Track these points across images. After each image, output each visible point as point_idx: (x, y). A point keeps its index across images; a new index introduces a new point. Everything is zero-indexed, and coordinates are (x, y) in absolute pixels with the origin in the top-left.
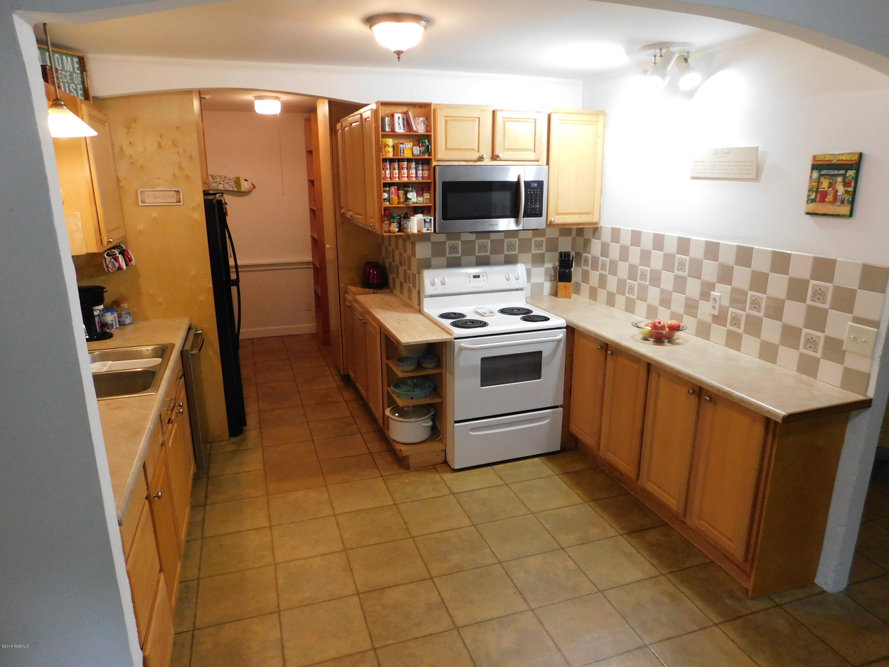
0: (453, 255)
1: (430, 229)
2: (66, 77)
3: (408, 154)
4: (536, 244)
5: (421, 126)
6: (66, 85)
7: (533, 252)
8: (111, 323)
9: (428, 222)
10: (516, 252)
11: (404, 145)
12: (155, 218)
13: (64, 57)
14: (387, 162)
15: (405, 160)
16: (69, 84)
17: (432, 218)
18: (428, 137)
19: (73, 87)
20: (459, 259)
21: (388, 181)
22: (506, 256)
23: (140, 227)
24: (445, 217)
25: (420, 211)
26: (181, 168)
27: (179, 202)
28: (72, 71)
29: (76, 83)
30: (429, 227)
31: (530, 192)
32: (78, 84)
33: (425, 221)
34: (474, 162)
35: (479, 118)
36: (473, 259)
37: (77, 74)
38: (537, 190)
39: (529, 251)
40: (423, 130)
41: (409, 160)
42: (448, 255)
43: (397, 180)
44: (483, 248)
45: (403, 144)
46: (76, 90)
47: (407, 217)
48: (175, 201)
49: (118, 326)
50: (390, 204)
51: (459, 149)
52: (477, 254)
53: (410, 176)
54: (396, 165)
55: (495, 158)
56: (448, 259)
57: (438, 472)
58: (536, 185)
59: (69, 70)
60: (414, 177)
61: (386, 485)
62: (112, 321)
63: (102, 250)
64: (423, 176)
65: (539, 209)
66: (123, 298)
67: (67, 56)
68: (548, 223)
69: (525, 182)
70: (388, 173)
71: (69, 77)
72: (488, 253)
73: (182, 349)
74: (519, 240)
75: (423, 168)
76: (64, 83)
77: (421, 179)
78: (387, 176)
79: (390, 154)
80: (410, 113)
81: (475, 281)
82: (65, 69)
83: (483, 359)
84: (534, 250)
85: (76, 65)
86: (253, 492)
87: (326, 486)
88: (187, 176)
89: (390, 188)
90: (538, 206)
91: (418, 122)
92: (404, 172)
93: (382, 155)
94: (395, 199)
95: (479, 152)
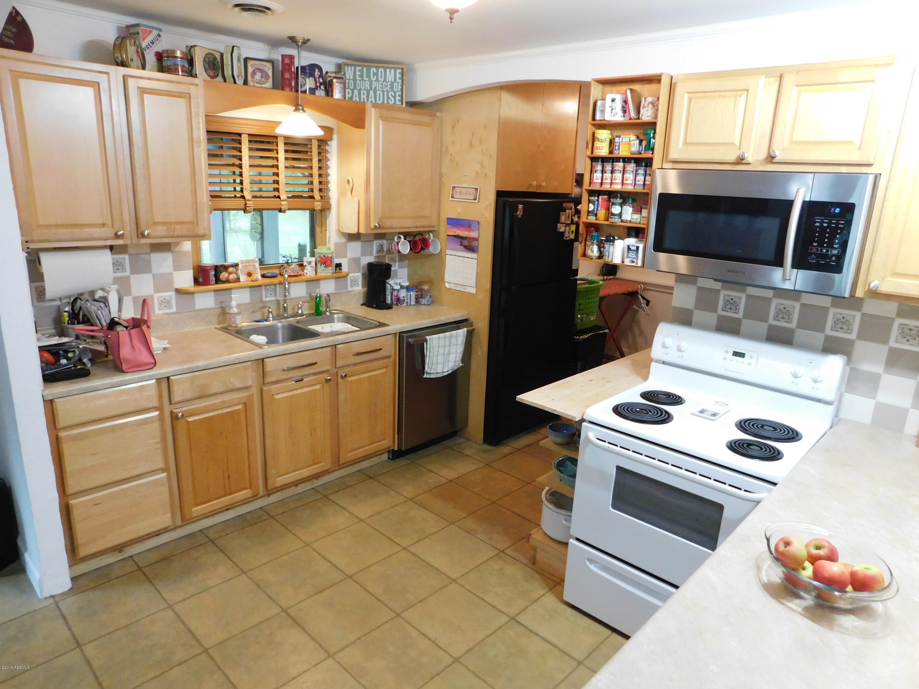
0: (730, 314)
1: (634, 260)
2: (386, 86)
3: (623, 152)
5: (647, 111)
6: (386, 93)
7: (892, 343)
8: (403, 298)
9: (634, 251)
10: (853, 336)
11: (621, 139)
13: (388, 70)
14: (598, 162)
15: (621, 160)
16: (388, 92)
17: (641, 246)
18: (653, 125)
19: (391, 95)
20: (738, 321)
21: (597, 187)
22: (828, 338)
24: (659, 247)
25: (634, 234)
26: (482, 166)
27: (475, 199)
28: (393, 81)
29: (395, 90)
30: (634, 258)
31: (822, 223)
32: (398, 91)
33: (629, 248)
34: (733, 166)
35: (748, 90)
36: (762, 328)
37: (398, 83)
38: (838, 221)
39: (885, 340)
40: (650, 116)
41: (626, 160)
42: (720, 312)
43: (606, 187)
44: (783, 314)
45: (619, 137)
46: (395, 97)
47: (610, 240)
48: (473, 198)
49: (413, 303)
50: (597, 219)
51: (706, 144)
52: (771, 321)
53: (625, 182)
54: (608, 167)
55: (771, 159)
56: (720, 317)
57: (551, 589)
58: (837, 210)
59: (390, 80)
60: (631, 184)
61: (487, 560)
62: (404, 297)
63: (370, 232)
64: (644, 184)
65: (834, 258)
66: (430, 282)
67: (390, 68)
68: (866, 289)
69: (804, 202)
70: (597, 176)
71: (389, 86)
72: (793, 325)
73: (400, 333)
74: (864, 315)
75: (646, 171)
76: (383, 92)
77: (641, 187)
78: (595, 181)
79: (603, 150)
80: (629, 92)
81: (732, 360)
82: (387, 80)
83: (619, 468)
84: (896, 341)
85: (398, 76)
86: (408, 491)
87: (451, 524)
88: (486, 175)
89: (598, 197)
90: (835, 252)
91: (644, 105)
92: (618, 176)
93: (592, 153)
94: (602, 213)
95: (740, 149)
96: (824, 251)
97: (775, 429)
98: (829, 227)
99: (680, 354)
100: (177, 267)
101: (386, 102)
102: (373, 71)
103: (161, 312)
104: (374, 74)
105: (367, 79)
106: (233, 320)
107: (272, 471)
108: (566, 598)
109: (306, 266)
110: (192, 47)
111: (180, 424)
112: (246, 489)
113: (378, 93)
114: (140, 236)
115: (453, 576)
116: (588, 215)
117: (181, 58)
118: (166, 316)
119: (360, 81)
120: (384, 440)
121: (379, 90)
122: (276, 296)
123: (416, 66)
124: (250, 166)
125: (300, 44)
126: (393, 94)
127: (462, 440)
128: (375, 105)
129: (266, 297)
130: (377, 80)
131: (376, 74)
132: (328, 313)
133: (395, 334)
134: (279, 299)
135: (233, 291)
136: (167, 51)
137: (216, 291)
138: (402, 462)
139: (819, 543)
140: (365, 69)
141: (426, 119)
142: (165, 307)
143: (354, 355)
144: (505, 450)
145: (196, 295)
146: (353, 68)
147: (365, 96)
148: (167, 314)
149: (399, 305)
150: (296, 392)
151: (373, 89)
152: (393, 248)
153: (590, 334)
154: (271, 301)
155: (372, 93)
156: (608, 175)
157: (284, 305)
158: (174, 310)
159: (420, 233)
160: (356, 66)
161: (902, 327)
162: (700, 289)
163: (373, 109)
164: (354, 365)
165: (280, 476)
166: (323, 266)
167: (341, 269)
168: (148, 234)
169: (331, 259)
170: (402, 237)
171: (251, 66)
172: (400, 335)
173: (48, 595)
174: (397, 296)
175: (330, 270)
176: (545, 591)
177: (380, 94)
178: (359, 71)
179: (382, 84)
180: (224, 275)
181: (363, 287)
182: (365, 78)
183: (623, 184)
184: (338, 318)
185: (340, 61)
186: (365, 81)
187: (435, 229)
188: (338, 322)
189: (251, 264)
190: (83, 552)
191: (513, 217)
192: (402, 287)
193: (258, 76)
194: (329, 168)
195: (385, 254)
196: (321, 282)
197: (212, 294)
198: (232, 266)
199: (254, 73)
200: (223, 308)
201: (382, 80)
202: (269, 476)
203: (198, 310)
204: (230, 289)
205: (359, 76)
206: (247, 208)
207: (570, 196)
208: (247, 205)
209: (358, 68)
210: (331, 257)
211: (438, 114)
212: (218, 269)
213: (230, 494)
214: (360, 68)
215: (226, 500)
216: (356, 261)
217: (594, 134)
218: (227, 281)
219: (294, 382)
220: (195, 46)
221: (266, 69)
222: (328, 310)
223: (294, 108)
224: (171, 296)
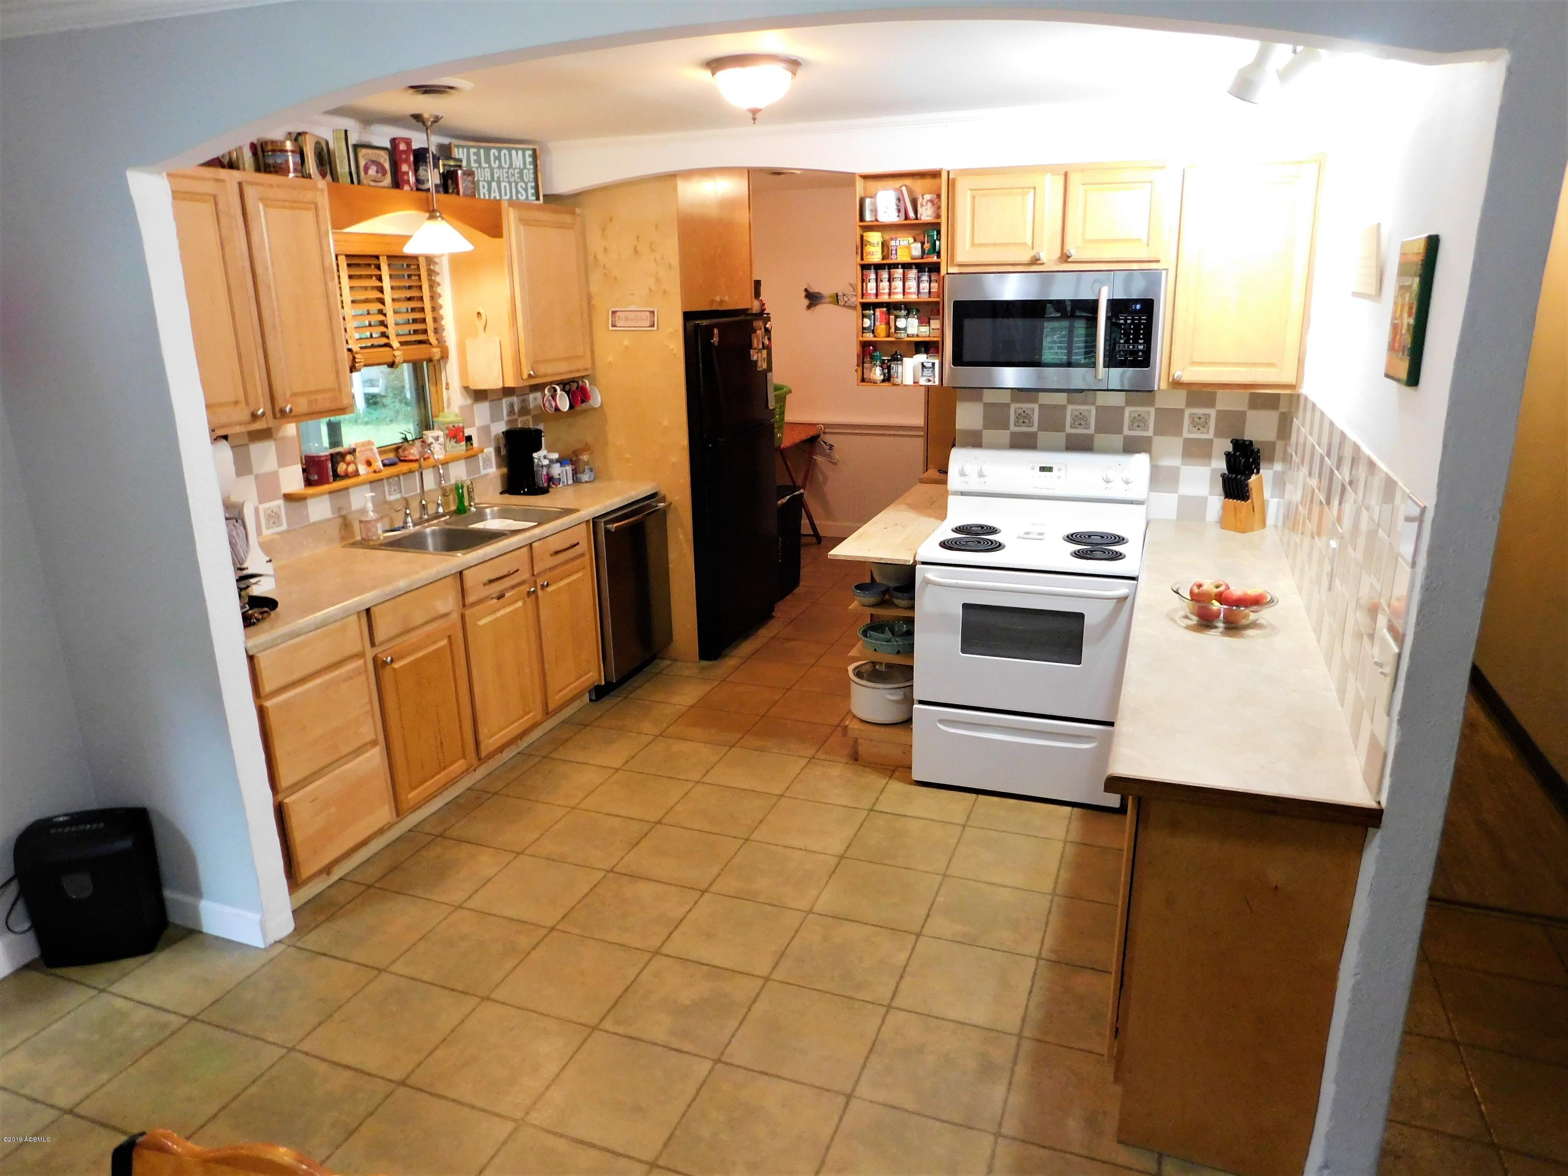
0: (1024, 429)
1: (931, 379)
2: (513, 175)
3: (901, 257)
4: (1193, 421)
5: (927, 210)
6: (513, 185)
7: (1186, 435)
8: (557, 477)
9: (929, 368)
10: (1150, 433)
11: (898, 242)
12: (626, 347)
13: (514, 152)
14: (870, 269)
15: (900, 266)
16: (516, 184)
17: (937, 362)
18: (936, 226)
19: (521, 186)
20: (1034, 436)
21: (872, 299)
22: (1128, 439)
23: (611, 358)
24: (958, 360)
25: (923, 350)
26: (658, 280)
27: (653, 326)
28: (522, 167)
29: (526, 180)
30: (931, 376)
31: (1126, 320)
32: (529, 181)
33: (923, 366)
34: (1027, 267)
35: (1035, 188)
36: (1060, 438)
37: (529, 170)
38: (1140, 317)
39: (1178, 432)
40: (931, 216)
41: (906, 266)
42: (1013, 428)
43: (885, 298)
44: (1079, 420)
45: (895, 239)
46: (526, 190)
47: (896, 358)
48: (647, 326)
49: (570, 482)
50: (874, 337)
51: (995, 245)
52: (1069, 430)
53: (907, 291)
54: (885, 275)
55: (1065, 257)
56: (1013, 435)
57: (891, 777)
58: (1138, 307)
59: (518, 166)
60: (915, 293)
61: (802, 770)
62: (559, 475)
63: (522, 384)
64: (930, 292)
65: (1140, 354)
66: (586, 448)
67: (517, 150)
68: (1171, 380)
69: (1108, 300)
70: (871, 286)
71: (517, 175)
72: (1091, 431)
73: (593, 519)
74: (1157, 409)
75: (930, 277)
76: (510, 183)
77: (927, 296)
78: (869, 292)
79: (875, 256)
80: (904, 189)
81: (1039, 477)
82: (514, 166)
83: (966, 607)
84: (1189, 432)
85: (529, 160)
86: (648, 727)
87: (731, 747)
88: (665, 292)
89: (874, 311)
90: (1141, 347)
91: (922, 203)
92: (898, 284)
93: (862, 259)
94: (881, 328)
95: (1033, 248)
96: (1131, 347)
97: (1102, 537)
98: (1132, 323)
99: (982, 480)
100: (283, 462)
101: (514, 198)
102: (494, 154)
103: (270, 532)
104: (496, 158)
105: (487, 165)
106: (373, 529)
107: (483, 731)
108: (917, 775)
109: (432, 443)
110: (299, 134)
111: (387, 674)
112: (460, 759)
113: (503, 184)
114: (278, 415)
115: (778, 792)
116: (863, 333)
117: (292, 151)
118: (276, 536)
119: (477, 168)
120: (589, 672)
121: (503, 181)
122: (401, 492)
123: (551, 145)
124: (353, 302)
125: (429, 123)
126: (524, 186)
127: (668, 662)
128: (512, 203)
129: (390, 495)
130: (500, 167)
131: (498, 158)
132: (473, 509)
133: (587, 522)
134: (405, 496)
135: (351, 490)
136: (272, 142)
137: (330, 493)
138: (608, 702)
140: (482, 151)
141: (568, 219)
142: (274, 523)
143: (551, 555)
144: (730, 662)
145: (310, 502)
146: (465, 150)
147: (485, 190)
148: (276, 533)
149: (554, 486)
150: (498, 614)
151: (496, 179)
152: (547, 405)
153: (788, 497)
154: (397, 500)
155: (494, 184)
156: (885, 285)
157: (421, 501)
158: (284, 527)
159: (573, 380)
160: (468, 148)
161: (1192, 416)
162: (986, 405)
163: (511, 209)
164: (551, 569)
165: (492, 737)
166: (453, 441)
167: (472, 444)
168: (291, 410)
169: (461, 430)
170: (558, 388)
171: (363, 156)
172: (593, 522)
173: (272, 942)
174: (548, 474)
175: (461, 446)
176: (885, 781)
177: (505, 187)
178: (475, 154)
179: (507, 173)
180: (342, 468)
181: (499, 466)
182: (484, 165)
183: (904, 293)
184: (492, 512)
185: (445, 141)
186: (484, 168)
187: (589, 372)
188: (493, 518)
189: (368, 447)
190: (306, 869)
191: (708, 345)
192: (551, 461)
193: (372, 171)
194: (440, 296)
195: (516, 417)
196: (450, 464)
197: (327, 496)
198: (350, 453)
199: (366, 169)
200: (344, 518)
201: (507, 166)
202: (481, 737)
203: (314, 524)
204: (347, 488)
205: (475, 161)
206: (357, 365)
207: (749, 312)
208: (357, 360)
209: (472, 150)
210: (463, 427)
211: (578, 211)
212: (336, 458)
213: (445, 768)
214: (475, 150)
215: (441, 777)
216: (485, 430)
217: (862, 237)
218: (346, 476)
219: (495, 600)
220: (305, 133)
221: (382, 161)
222: (472, 504)
223: (427, 215)
224: (279, 507)
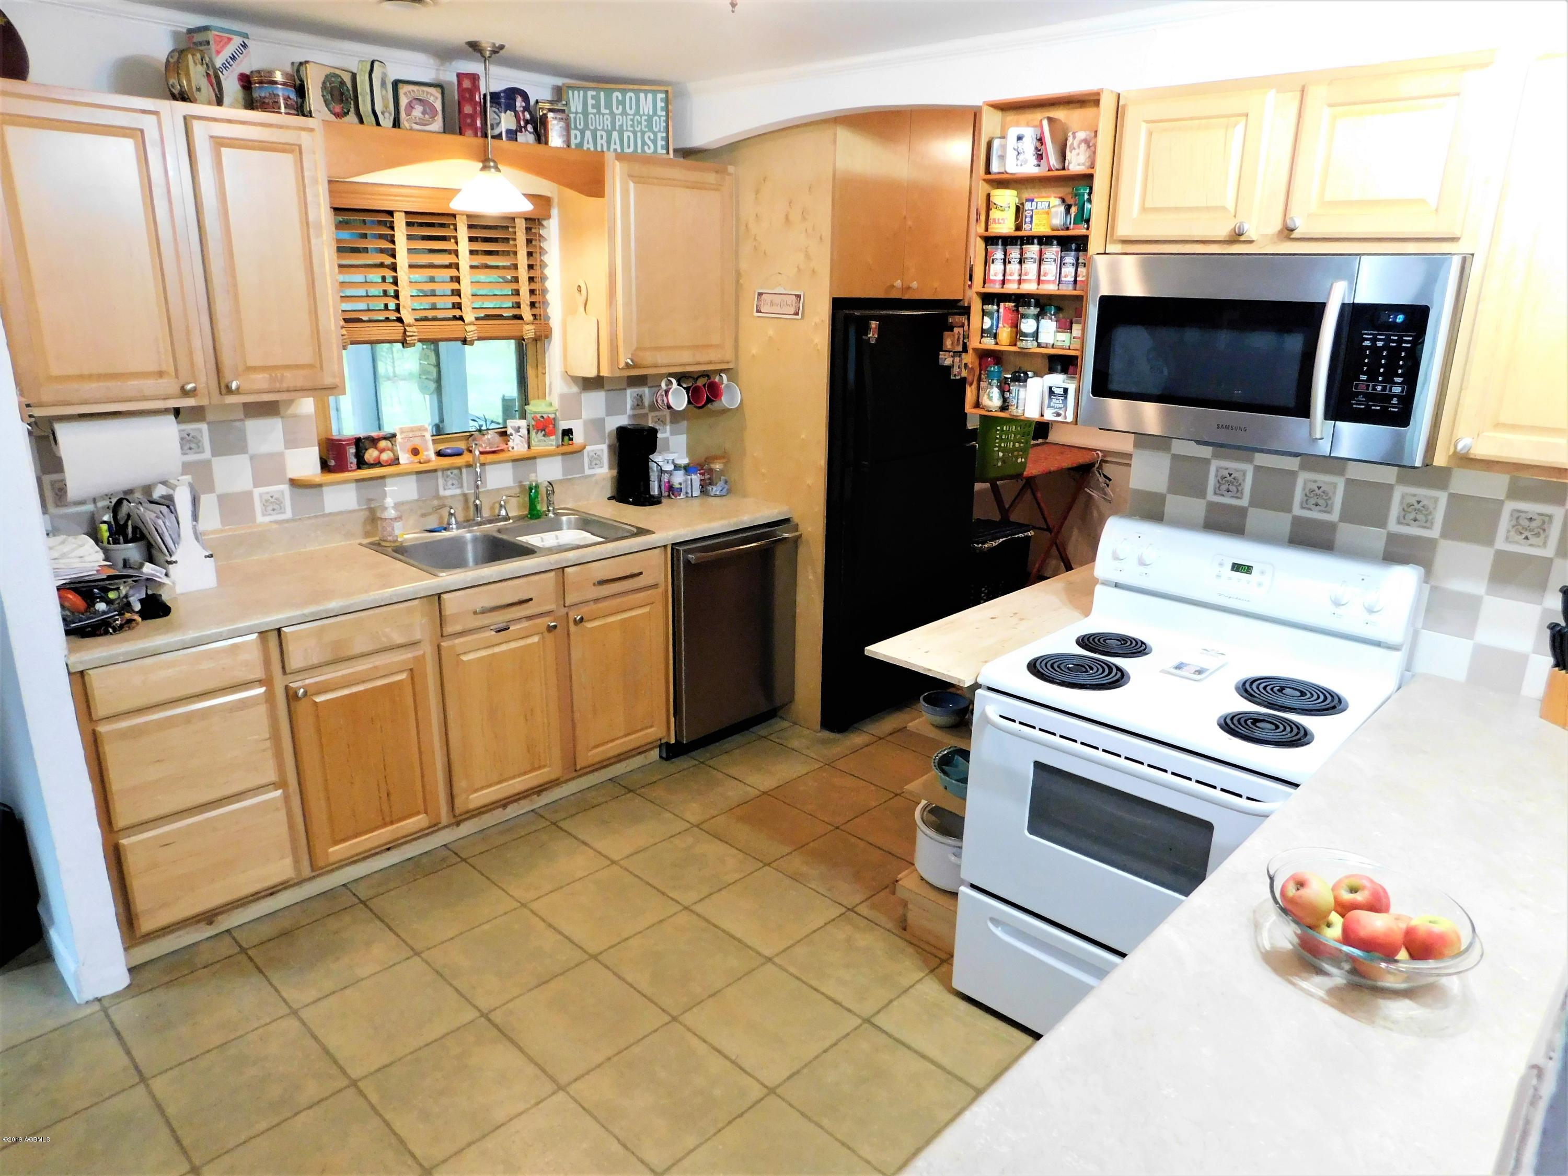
0: (1227, 500)
1: (1061, 412)
2: (640, 123)
3: (1039, 226)
4: (1518, 524)
5: (1078, 154)
6: (639, 135)
7: (1500, 544)
9: (1060, 395)
10: (1434, 533)
11: (1034, 204)
12: (770, 337)
13: (642, 95)
14: (997, 244)
15: (1036, 241)
16: (643, 133)
17: (1072, 387)
18: (1087, 179)
19: (649, 137)
20: (1242, 512)
21: (996, 288)
22: (1393, 538)
24: (1102, 388)
25: (1059, 367)
26: (808, 257)
27: (797, 314)
28: (651, 113)
29: (656, 130)
30: (1060, 408)
31: (1374, 340)
32: (660, 131)
33: (1051, 392)
34: (1225, 246)
35: (1247, 115)
36: (1282, 522)
37: (660, 117)
38: (1401, 337)
39: (1487, 539)
40: (1083, 164)
41: (1045, 241)
42: (1211, 497)
43: (1012, 288)
44: (1317, 497)
45: (1032, 200)
46: (654, 142)
47: (1020, 378)
48: (792, 313)
50: (997, 344)
51: (1177, 209)
52: (1297, 511)
53: (1042, 278)
54: (1014, 253)
55: (1287, 232)
56: (1212, 506)
58: (1400, 318)
59: (646, 113)
60: (1053, 282)
61: (826, 924)
63: (618, 374)
64: (1075, 281)
65: (1395, 401)
67: (646, 92)
68: (1451, 452)
69: (1344, 306)
70: (996, 270)
71: (644, 123)
72: (1334, 517)
73: (673, 544)
74: (1452, 496)
75: (1077, 259)
76: (635, 133)
77: (1071, 287)
78: (992, 277)
79: (1004, 225)
80: (1045, 123)
81: (1230, 578)
82: (641, 113)
83: (1038, 766)
84: (1507, 539)
85: (660, 104)
86: (694, 811)
87: (765, 865)
88: (814, 271)
89: (998, 306)
90: (1397, 390)
91: (1072, 144)
92: (1031, 268)
93: (987, 229)
94: (1005, 333)
95: (1235, 216)
96: (1379, 388)
97: (1303, 694)
98: (1386, 347)
99: (1142, 569)
100: (291, 442)
101: (639, 150)
102: (617, 97)
103: (268, 519)
104: (619, 102)
105: (608, 111)
107: (461, 784)
108: (957, 984)
109: (511, 435)
110: (301, 64)
111: (302, 708)
112: (418, 813)
113: (626, 134)
114: (224, 391)
115: (767, 952)
116: (982, 337)
117: (284, 84)
118: (275, 526)
119: (595, 114)
120: (652, 726)
121: (627, 130)
122: (461, 487)
123: (691, 86)
125: (487, 54)
126: (652, 137)
128: (621, 157)
129: (445, 489)
130: (624, 113)
131: (622, 103)
132: (551, 515)
133: (665, 546)
134: (466, 492)
135: (388, 481)
136: (259, 72)
137: (357, 481)
139: (1355, 882)
140: (602, 94)
141: (711, 178)
142: (274, 510)
143: (594, 584)
144: (856, 739)
145: (325, 489)
146: (581, 92)
147: (604, 142)
148: (276, 522)
150: (497, 650)
151: (617, 128)
152: (659, 401)
154: (452, 496)
155: (615, 135)
156: (1014, 267)
157: (474, 501)
158: (288, 514)
159: (706, 374)
160: (586, 89)
161: (1517, 515)
162: (1175, 457)
163: (617, 163)
164: (596, 600)
165: (476, 791)
166: (540, 434)
167: (571, 439)
168: (238, 388)
169: (554, 422)
170: (674, 381)
171: (405, 94)
172: (672, 549)
173: (91, 998)
174: (669, 482)
175: (551, 440)
176: (922, 975)
177: (629, 137)
178: (593, 97)
179: (632, 120)
180: (371, 455)
181: (610, 468)
182: (603, 110)
183: (1039, 281)
184: (569, 522)
185: (559, 81)
186: (604, 115)
187: (730, 366)
188: (569, 529)
189: (418, 433)
190: (146, 925)
191: (862, 343)
193: (417, 112)
195: (646, 411)
196: (538, 460)
197: (353, 485)
198: (385, 438)
199: (410, 107)
200: (372, 511)
201: (632, 112)
202: (456, 791)
203: (330, 514)
204: (383, 477)
205: (593, 106)
206: (407, 339)
208: (407, 333)
209: (590, 93)
210: (554, 419)
211: (731, 169)
212: (360, 444)
213: (392, 823)
214: (594, 93)
215: (385, 834)
216: (598, 423)
217: (989, 196)
218: (378, 464)
219: (493, 633)
220: (307, 62)
221: (431, 100)
222: (551, 508)
223: (481, 165)
224: (282, 492)
